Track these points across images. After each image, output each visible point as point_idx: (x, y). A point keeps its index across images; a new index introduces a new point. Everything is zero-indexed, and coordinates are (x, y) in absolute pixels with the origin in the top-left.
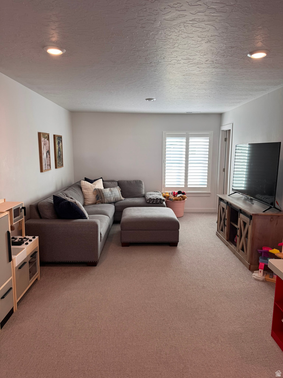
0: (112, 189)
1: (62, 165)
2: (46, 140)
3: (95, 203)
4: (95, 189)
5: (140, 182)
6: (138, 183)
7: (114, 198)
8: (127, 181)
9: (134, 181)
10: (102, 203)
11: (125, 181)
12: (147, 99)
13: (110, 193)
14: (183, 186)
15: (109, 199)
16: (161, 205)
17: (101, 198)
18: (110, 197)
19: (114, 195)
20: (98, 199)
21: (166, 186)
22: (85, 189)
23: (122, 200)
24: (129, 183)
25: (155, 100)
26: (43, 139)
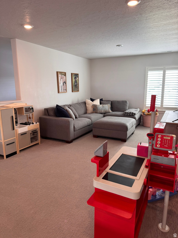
0: (104, 105)
1: (78, 91)
2: (63, 76)
3: (92, 113)
4: (93, 105)
5: (126, 102)
6: (124, 103)
7: (104, 111)
8: (117, 101)
9: (122, 101)
10: (96, 113)
11: (116, 101)
12: (117, 46)
13: (102, 107)
14: (160, 106)
15: (100, 111)
16: (133, 117)
17: (96, 110)
18: (101, 110)
19: (104, 109)
20: (94, 111)
21: (147, 106)
22: (88, 104)
23: (110, 112)
24: (118, 102)
25: (122, 46)
26: (60, 75)
